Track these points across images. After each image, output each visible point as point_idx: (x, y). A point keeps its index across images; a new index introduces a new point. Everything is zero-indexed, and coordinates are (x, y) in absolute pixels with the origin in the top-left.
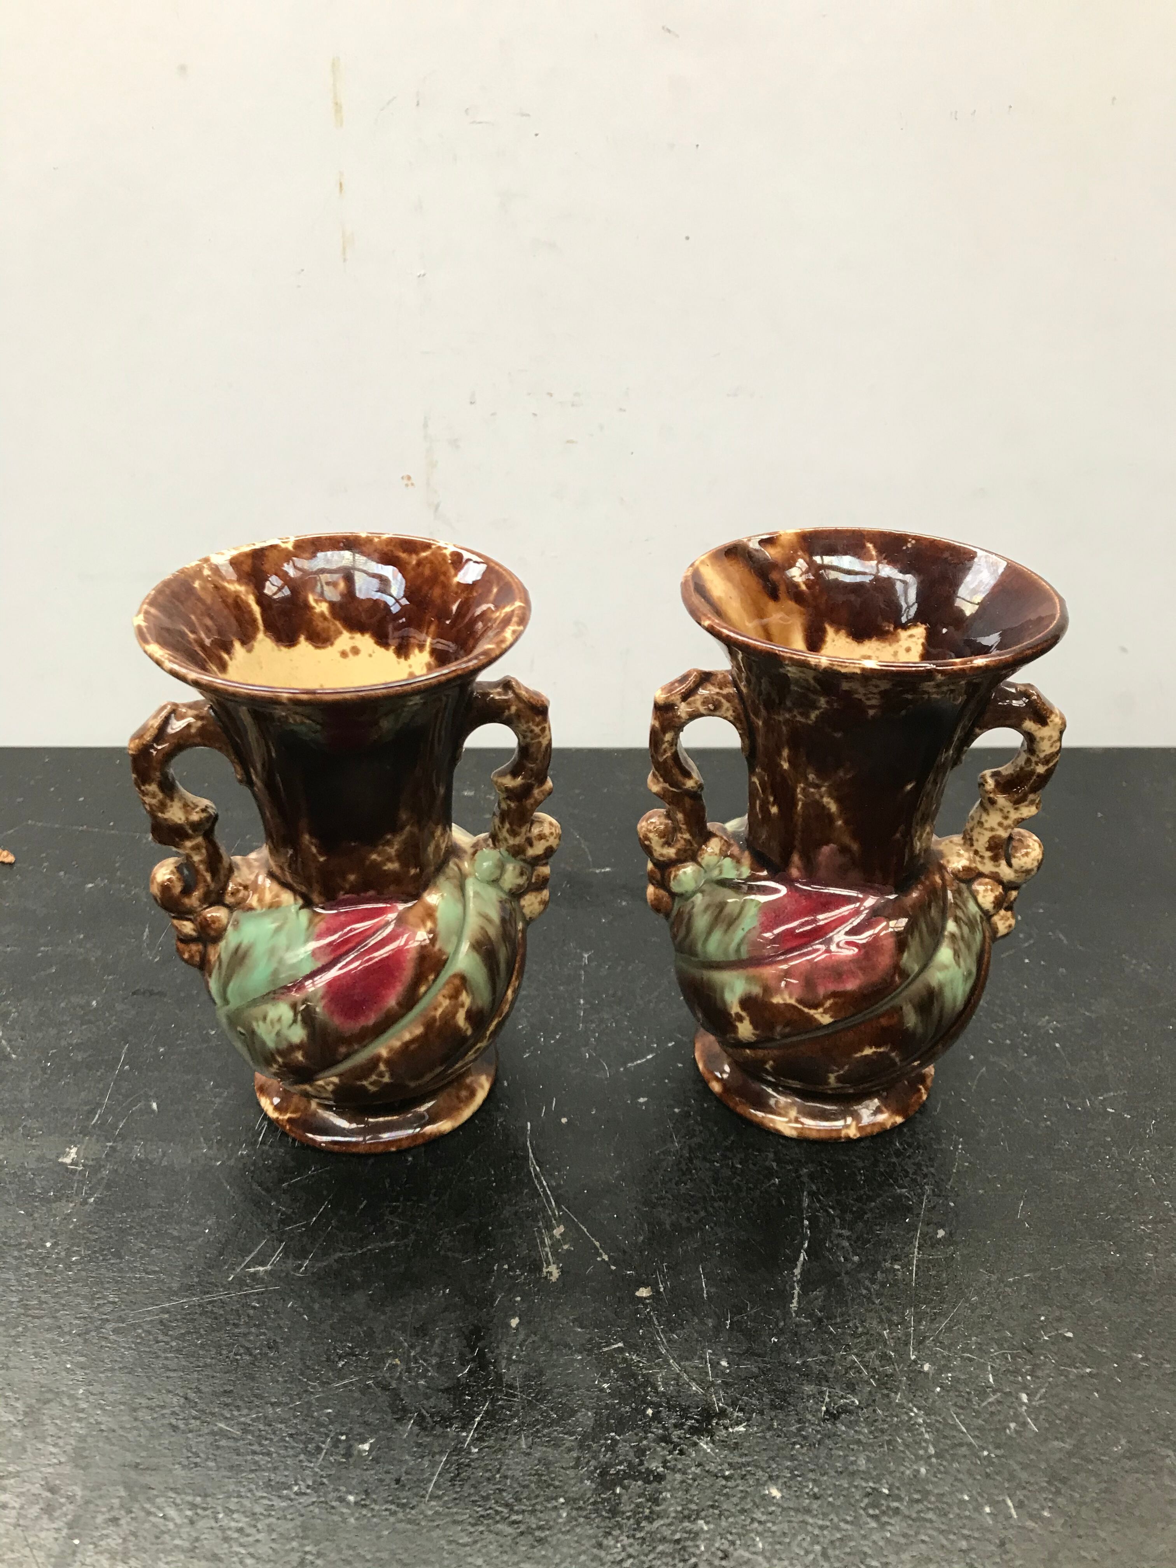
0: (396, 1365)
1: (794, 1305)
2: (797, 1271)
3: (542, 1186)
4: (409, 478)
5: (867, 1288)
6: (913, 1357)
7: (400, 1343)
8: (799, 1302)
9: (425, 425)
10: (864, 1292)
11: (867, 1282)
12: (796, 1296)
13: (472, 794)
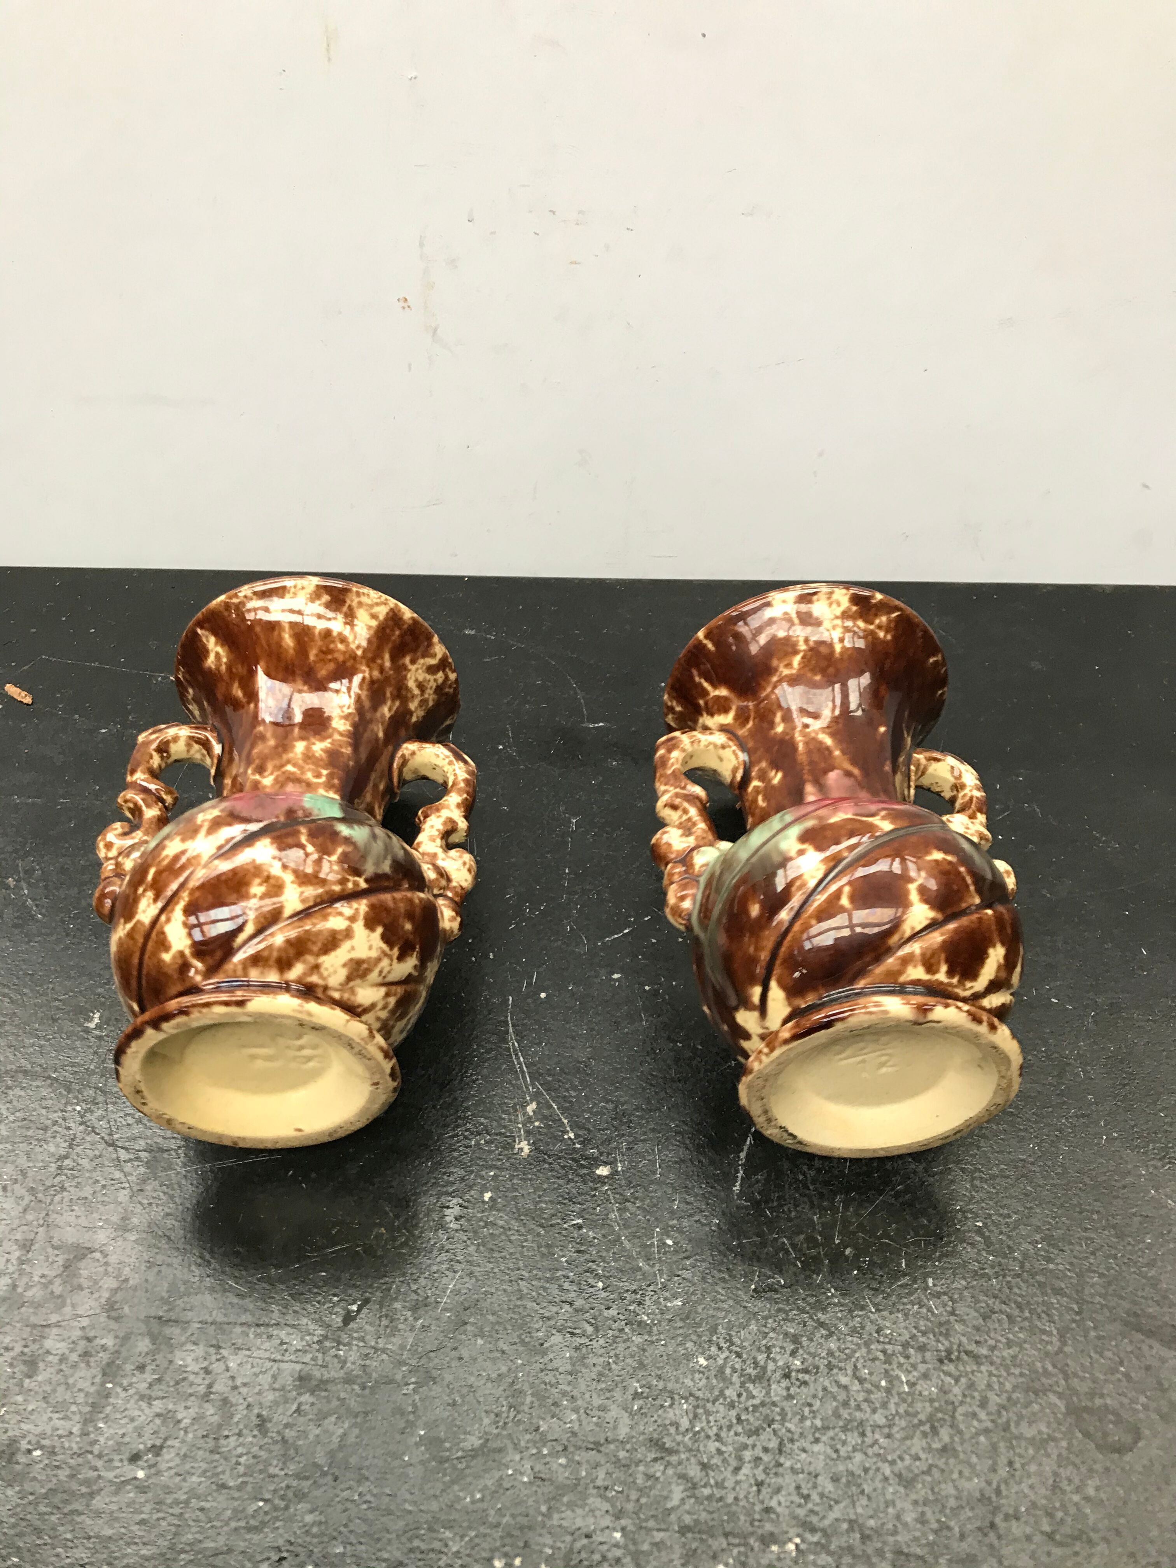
0: (383, 1234)
1: (737, 1188)
2: (743, 1155)
3: (520, 1064)
4: (406, 300)
5: (804, 1174)
6: (837, 1242)
7: (387, 1213)
8: (741, 1185)
9: (421, 245)
10: (801, 1177)
11: (805, 1168)
12: (739, 1179)
13: (473, 632)
